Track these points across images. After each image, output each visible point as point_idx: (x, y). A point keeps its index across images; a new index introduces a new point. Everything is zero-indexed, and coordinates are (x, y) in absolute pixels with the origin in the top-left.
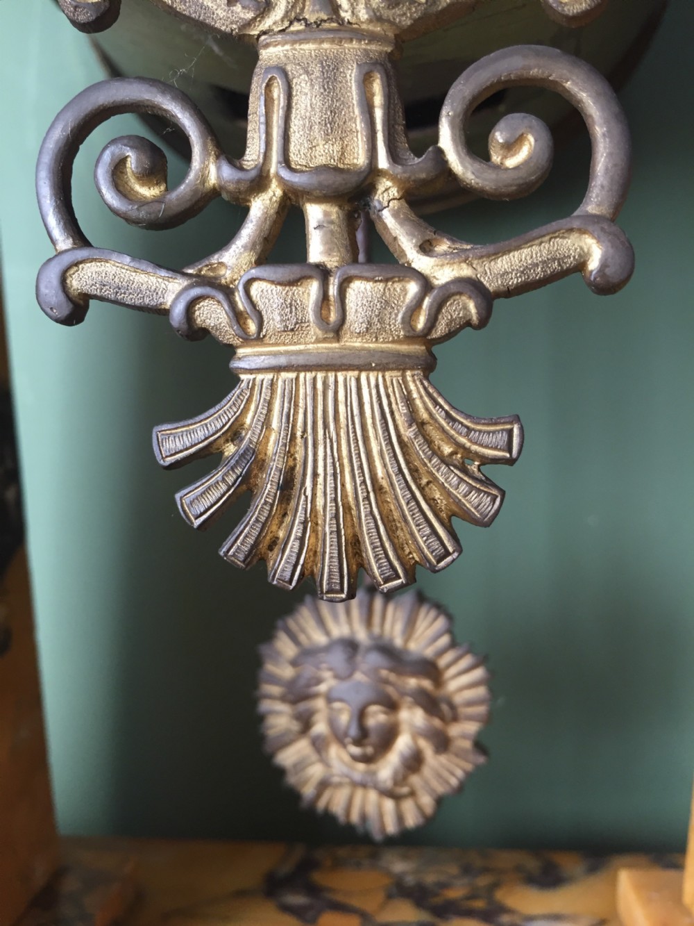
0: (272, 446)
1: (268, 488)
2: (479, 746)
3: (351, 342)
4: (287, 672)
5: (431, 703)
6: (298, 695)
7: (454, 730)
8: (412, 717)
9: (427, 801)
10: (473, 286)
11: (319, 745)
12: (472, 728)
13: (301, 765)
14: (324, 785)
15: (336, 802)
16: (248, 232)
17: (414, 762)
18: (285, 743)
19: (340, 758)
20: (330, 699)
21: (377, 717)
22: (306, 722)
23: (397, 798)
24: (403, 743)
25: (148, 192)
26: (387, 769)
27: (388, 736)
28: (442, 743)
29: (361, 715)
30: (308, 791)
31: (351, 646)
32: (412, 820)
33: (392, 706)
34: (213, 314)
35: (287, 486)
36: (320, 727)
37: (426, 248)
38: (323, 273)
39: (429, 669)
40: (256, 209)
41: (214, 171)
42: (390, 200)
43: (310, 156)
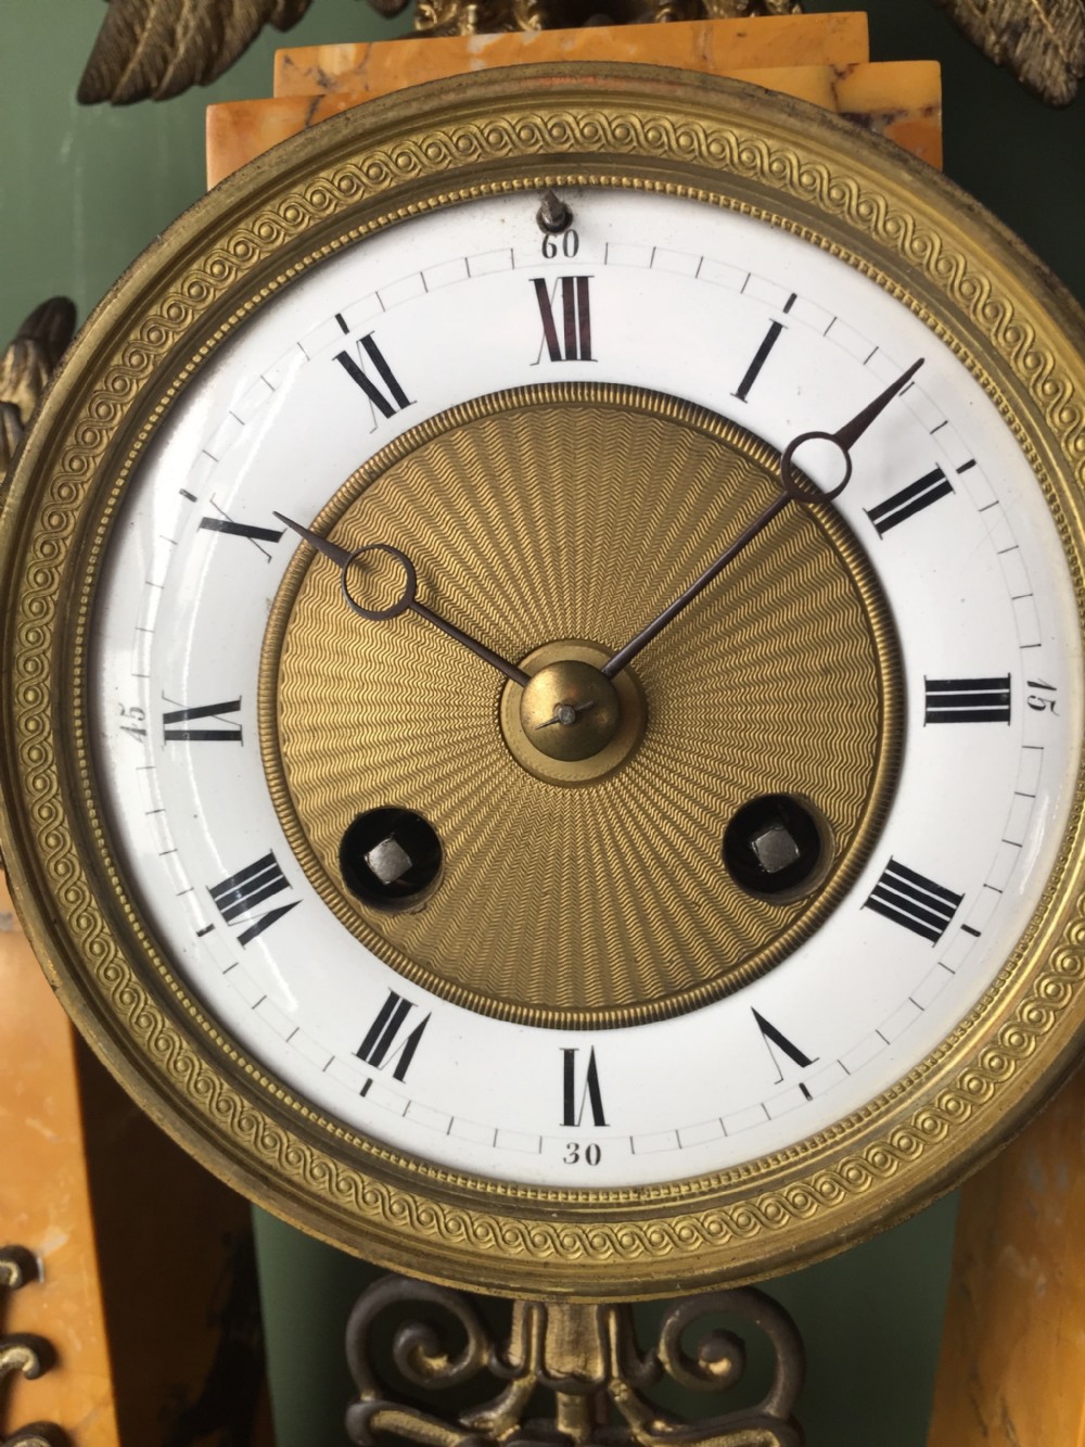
16: (508, 1403)
25: (439, 1366)
37: (648, 1428)
40: (517, 1386)
41: (486, 1358)
42: (620, 1392)
43: (561, 1364)
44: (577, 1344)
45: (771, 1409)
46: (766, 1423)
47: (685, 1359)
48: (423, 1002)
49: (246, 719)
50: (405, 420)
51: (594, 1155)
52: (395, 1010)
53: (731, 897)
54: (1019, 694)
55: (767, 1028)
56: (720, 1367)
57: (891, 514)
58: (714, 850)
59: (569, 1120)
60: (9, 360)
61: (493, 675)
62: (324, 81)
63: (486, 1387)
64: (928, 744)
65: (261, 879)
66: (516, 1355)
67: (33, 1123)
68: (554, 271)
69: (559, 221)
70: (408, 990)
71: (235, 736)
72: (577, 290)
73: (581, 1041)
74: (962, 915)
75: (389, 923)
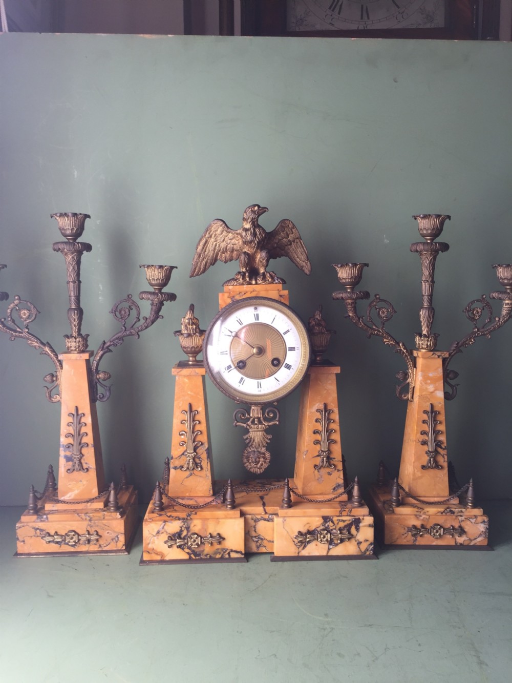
0: (253, 437)
1: (252, 441)
2: (269, 462)
3: (259, 430)
4: (246, 455)
5: (264, 458)
6: (248, 458)
7: (267, 461)
8: (262, 459)
9: (263, 469)
10: (268, 425)
11: (250, 463)
12: (269, 460)
13: (247, 466)
14: (251, 468)
15: (252, 470)
16: (250, 421)
17: (262, 465)
18: (245, 463)
19: (253, 465)
20: (252, 458)
21: (258, 460)
22: (248, 461)
23: (260, 469)
24: (260, 463)
25: (243, 418)
26: (259, 466)
27: (259, 462)
28: (265, 462)
29: (256, 460)
30: (248, 469)
31: (254, 451)
32: (261, 472)
33: (259, 458)
34: (248, 427)
35: (254, 441)
36: (250, 461)
38: (257, 424)
39: (264, 454)
40: (251, 419)
41: (248, 416)
42: (262, 418)
43: (256, 416)
44: (258, 414)
45: (277, 419)
46: (277, 421)
47: (268, 415)
48: (245, 378)
49: (228, 352)
50: (243, 326)
51: (260, 391)
52: (242, 378)
53: (272, 367)
54: (296, 348)
55: (276, 379)
56: (272, 415)
57: (285, 333)
58: (270, 363)
59: (258, 388)
60: (189, 312)
61: (251, 347)
62: (229, 290)
63: (248, 419)
64: (289, 353)
65: (229, 367)
66: (251, 415)
67: (198, 396)
68: (255, 313)
69: (256, 309)
70: (243, 377)
71: (227, 354)
72: (257, 315)
73: (259, 381)
74: (292, 367)
75: (242, 370)
